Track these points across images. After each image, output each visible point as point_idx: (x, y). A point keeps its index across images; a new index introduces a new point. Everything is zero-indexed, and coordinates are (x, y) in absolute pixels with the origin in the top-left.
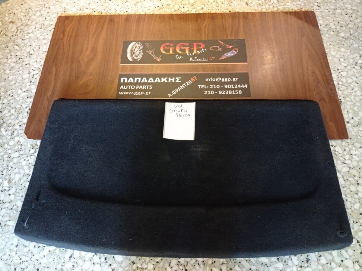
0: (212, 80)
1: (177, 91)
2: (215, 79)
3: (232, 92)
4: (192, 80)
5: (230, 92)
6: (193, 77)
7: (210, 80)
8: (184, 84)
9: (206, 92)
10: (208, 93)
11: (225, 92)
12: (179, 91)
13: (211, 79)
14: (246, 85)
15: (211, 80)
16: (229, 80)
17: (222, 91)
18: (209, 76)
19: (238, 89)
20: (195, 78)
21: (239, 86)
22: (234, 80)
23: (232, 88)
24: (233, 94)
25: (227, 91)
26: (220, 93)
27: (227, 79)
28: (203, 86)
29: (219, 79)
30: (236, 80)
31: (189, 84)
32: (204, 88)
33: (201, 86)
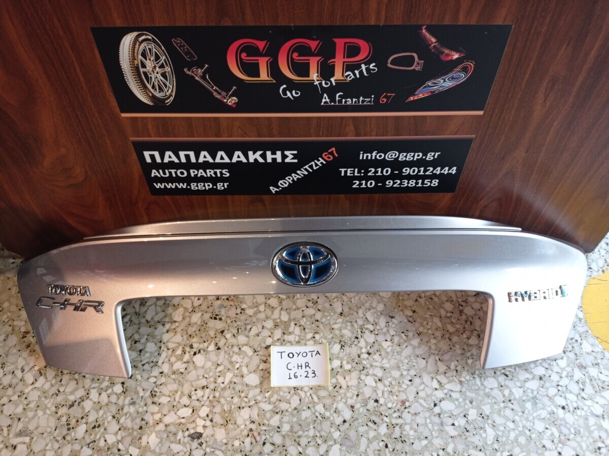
0: (376, 156)
1: (290, 181)
2: (383, 155)
3: (417, 183)
4: (326, 158)
5: (412, 183)
6: (329, 151)
7: (369, 158)
8: (307, 167)
9: (358, 182)
10: (361, 184)
11: (401, 182)
12: (293, 180)
13: (374, 154)
14: (455, 168)
15: (373, 158)
16: (418, 156)
17: (393, 181)
18: (369, 147)
20: (333, 151)
21: (438, 171)
22: (430, 157)
23: (419, 174)
24: (417, 186)
25: (404, 182)
26: (389, 185)
27: (412, 154)
28: (351, 171)
29: (394, 154)
30: (436, 157)
31: (318, 167)
32: (352, 175)
33: (346, 169)
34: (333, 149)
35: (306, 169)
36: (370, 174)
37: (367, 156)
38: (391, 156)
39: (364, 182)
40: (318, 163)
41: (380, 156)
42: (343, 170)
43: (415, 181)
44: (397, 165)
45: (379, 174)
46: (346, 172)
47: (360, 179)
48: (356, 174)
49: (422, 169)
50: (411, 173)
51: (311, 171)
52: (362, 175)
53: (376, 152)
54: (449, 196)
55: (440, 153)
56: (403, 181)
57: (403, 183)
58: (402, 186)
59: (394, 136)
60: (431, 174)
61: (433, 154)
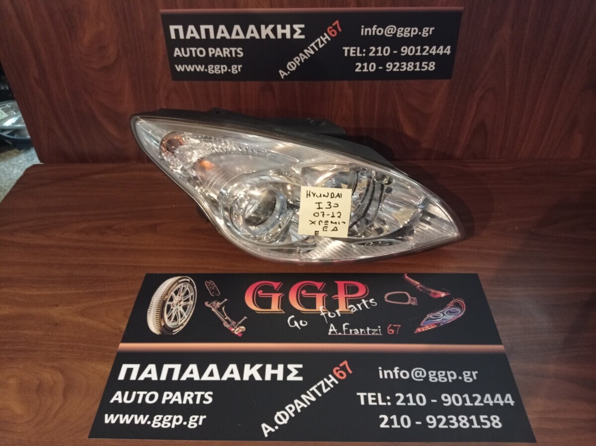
0: (376, 31)
1: (298, 62)
2: (382, 30)
3: (415, 67)
4: (330, 33)
5: (409, 67)
6: (334, 25)
7: (370, 34)
8: (313, 45)
9: (360, 65)
10: (363, 68)
11: (400, 65)
12: (301, 62)
13: (374, 29)
14: (449, 47)
15: (374, 34)
16: (414, 31)
17: (393, 64)
18: (371, 19)
19: (430, 58)
20: (336, 25)
21: (433, 52)
22: (426, 32)
23: (416, 54)
24: (415, 70)
25: (403, 65)
26: (389, 69)
27: (409, 29)
28: (353, 50)
29: (392, 29)
30: (431, 33)
31: (323, 45)
32: (355, 55)
33: (349, 48)
34: (337, 22)
35: (312, 48)
36: (371, 54)
37: (368, 31)
38: (390, 30)
39: (365, 64)
40: (324, 40)
41: (380, 31)
42: (346, 49)
43: (413, 63)
44: (396, 42)
45: (379, 54)
46: (349, 51)
47: (362, 60)
48: (358, 54)
49: (419, 48)
50: (409, 54)
51: (317, 49)
52: (364, 55)
53: (376, 26)
54: (446, 83)
55: (433, 28)
56: (402, 63)
57: (402, 67)
58: (401, 70)
59: (391, 6)
60: (427, 54)
61: (428, 29)
